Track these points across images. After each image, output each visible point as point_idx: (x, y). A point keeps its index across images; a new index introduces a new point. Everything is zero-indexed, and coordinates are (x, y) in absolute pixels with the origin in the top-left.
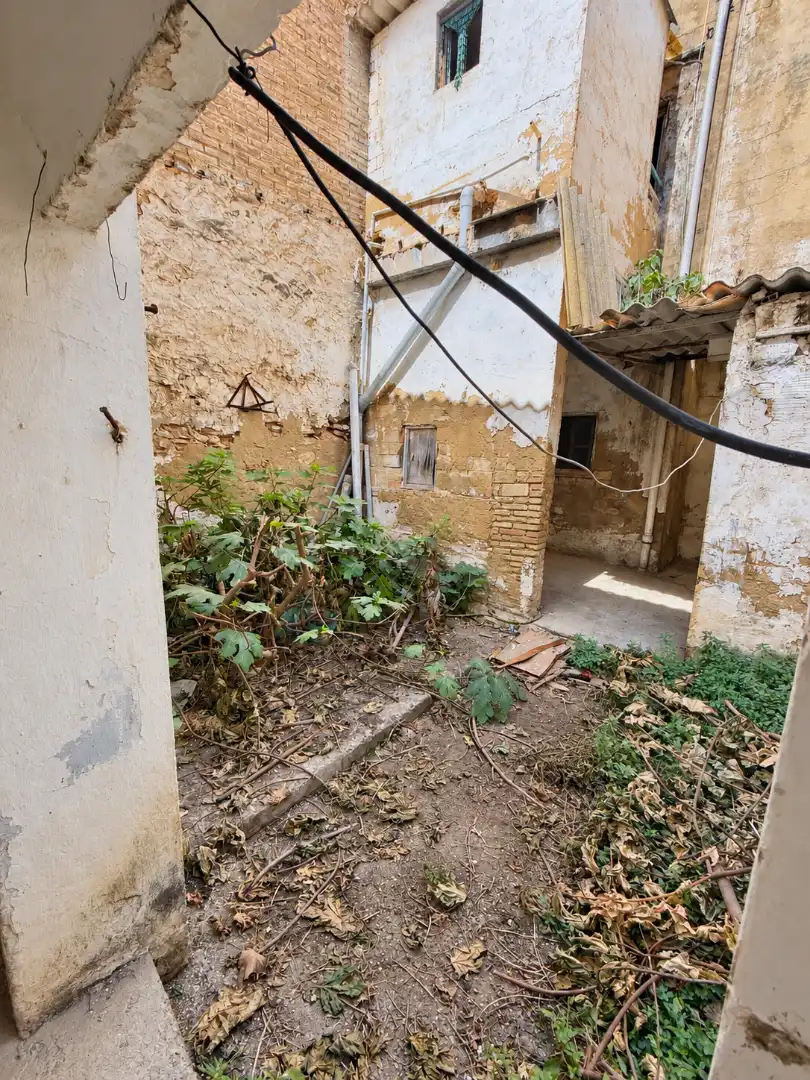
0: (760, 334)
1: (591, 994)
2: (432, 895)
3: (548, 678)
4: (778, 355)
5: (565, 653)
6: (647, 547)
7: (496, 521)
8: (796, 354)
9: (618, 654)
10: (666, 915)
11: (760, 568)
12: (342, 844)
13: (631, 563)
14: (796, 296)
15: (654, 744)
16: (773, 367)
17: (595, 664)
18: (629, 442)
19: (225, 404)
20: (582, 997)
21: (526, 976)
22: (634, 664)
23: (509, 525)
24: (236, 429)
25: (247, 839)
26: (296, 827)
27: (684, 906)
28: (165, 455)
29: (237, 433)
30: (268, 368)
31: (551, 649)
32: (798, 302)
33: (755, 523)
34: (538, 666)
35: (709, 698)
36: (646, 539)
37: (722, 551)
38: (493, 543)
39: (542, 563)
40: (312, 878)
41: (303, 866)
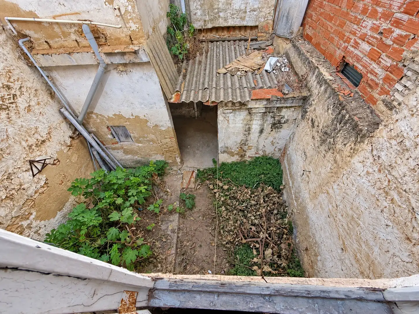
0: (225, 108)
7: (163, 149)
8: (232, 111)
11: (230, 150)
16: (228, 114)
19: (32, 177)
23: (168, 149)
24: (44, 179)
28: (32, 214)
29: (47, 180)
30: (33, 147)
33: (228, 143)
34: (192, 185)
37: (223, 148)
38: (164, 154)
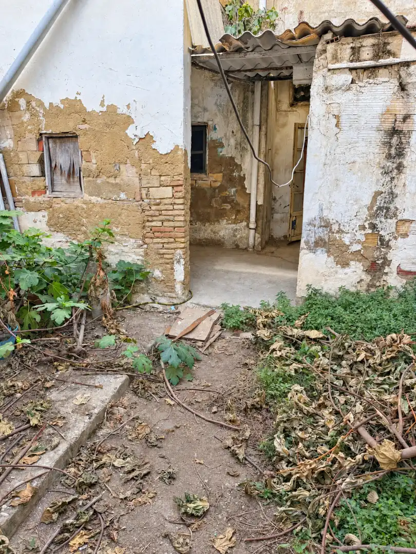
0: (331, 66)
1: (305, 523)
2: (186, 513)
3: (212, 340)
4: (341, 83)
5: (218, 319)
6: (252, 232)
7: (148, 221)
8: (351, 83)
9: (255, 313)
10: (334, 461)
11: (337, 236)
12: (100, 510)
13: (242, 246)
14: (350, 39)
15: (295, 365)
16: (339, 92)
17: (242, 322)
18: (234, 148)
20: (299, 528)
21: (265, 533)
22: (266, 317)
23: (159, 224)
25: (9, 540)
26: (53, 513)
27: (342, 451)
31: (208, 318)
32: (351, 45)
33: (334, 204)
34: (201, 334)
35: (317, 328)
36: (252, 226)
37: (315, 226)
38: (147, 240)
39: (189, 252)
40: (85, 543)
41: (73, 539)
